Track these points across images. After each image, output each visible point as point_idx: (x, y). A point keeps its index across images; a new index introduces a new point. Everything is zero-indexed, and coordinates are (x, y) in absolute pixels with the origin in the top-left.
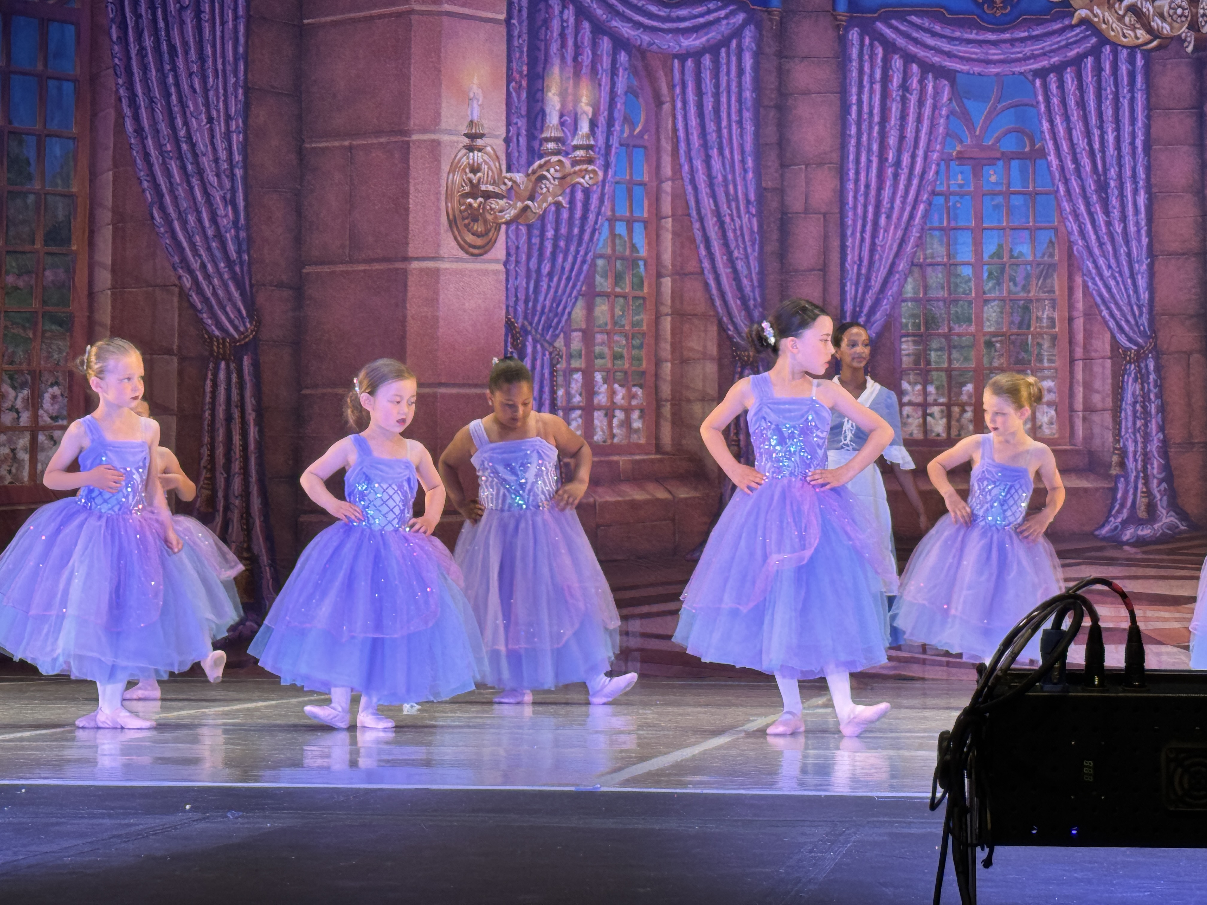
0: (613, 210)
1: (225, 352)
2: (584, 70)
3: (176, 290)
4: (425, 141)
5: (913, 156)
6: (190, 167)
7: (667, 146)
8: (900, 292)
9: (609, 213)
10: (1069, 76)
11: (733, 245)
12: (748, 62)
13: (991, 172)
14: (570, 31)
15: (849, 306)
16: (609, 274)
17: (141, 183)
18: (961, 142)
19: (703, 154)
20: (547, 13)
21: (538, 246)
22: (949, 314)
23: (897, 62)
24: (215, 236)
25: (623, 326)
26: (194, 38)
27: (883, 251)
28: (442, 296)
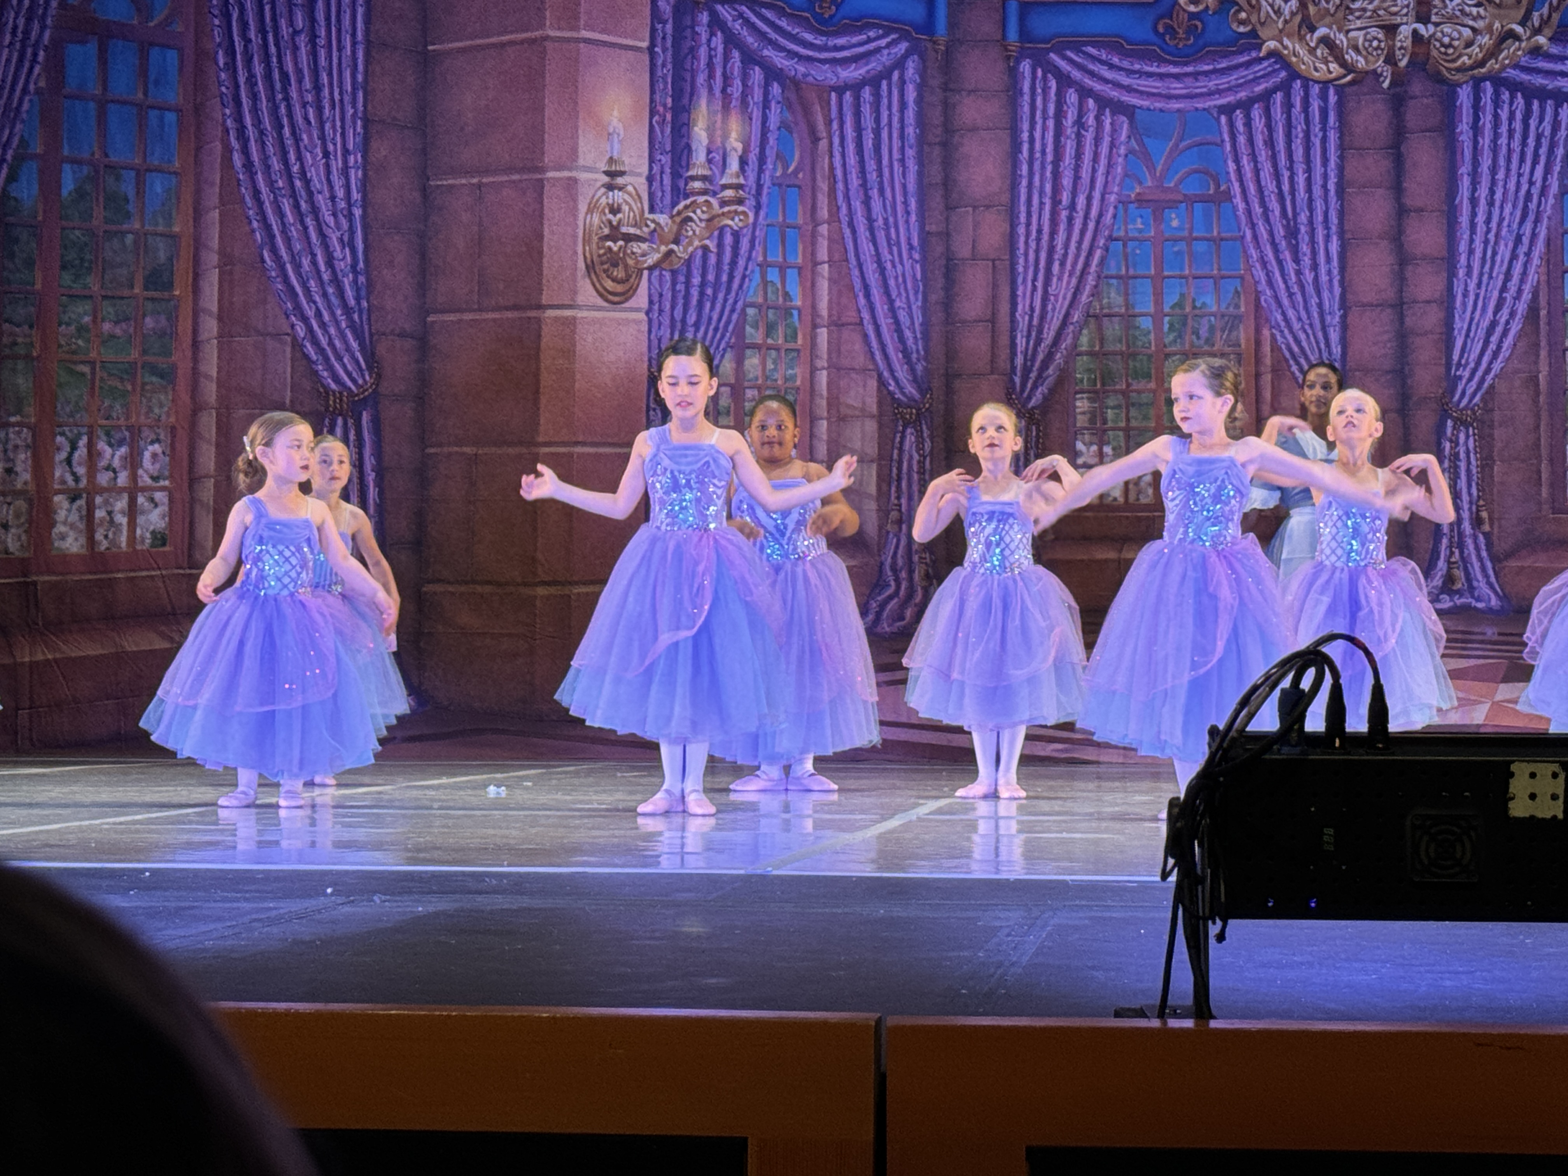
0: (765, 256)
1: (341, 406)
2: (734, 103)
3: (289, 339)
4: (561, 179)
5: (1089, 199)
6: (303, 205)
7: (823, 186)
8: (1075, 346)
9: (760, 259)
10: (1257, 112)
11: (894, 295)
12: (911, 94)
13: (1173, 216)
14: (718, 60)
15: (1019, 360)
16: (760, 324)
17: (250, 222)
18: (1140, 183)
19: (861, 193)
20: (693, 40)
21: (683, 293)
22: (1127, 369)
23: (1072, 97)
24: (331, 281)
25: (776, 380)
26: (309, 65)
27: (1057, 301)
28: (579, 348)
